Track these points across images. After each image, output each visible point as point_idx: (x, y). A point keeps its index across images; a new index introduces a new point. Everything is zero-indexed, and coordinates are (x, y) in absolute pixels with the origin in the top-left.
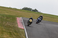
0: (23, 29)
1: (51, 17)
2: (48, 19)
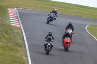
2: (60, 10)
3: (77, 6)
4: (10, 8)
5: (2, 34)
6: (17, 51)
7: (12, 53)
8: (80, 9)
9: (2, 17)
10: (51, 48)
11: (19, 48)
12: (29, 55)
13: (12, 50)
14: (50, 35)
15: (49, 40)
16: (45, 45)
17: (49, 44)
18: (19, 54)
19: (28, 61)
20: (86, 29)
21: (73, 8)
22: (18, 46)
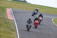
4: (7, 8)
5: (3, 24)
6: (12, 34)
7: (9, 35)
8: (49, 9)
9: (3, 14)
11: (13, 32)
12: (18, 36)
13: (9, 33)
17: (29, 25)
18: (13, 36)
20: (52, 21)
21: (44, 8)
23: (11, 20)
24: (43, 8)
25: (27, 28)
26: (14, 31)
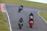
0: (5, 13)
1: (28, 3)
2: (25, 4)
3: (34, 2)
6: (5, 24)
7: (2, 25)
10: (22, 26)
12: (10, 26)
14: (21, 19)
15: (21, 22)
16: (19, 24)
17: (21, 24)
19: (10, 29)
20: (38, 13)
22: (5, 22)
23: (4, 13)
24: (30, 3)
25: (19, 26)
26: (6, 22)
